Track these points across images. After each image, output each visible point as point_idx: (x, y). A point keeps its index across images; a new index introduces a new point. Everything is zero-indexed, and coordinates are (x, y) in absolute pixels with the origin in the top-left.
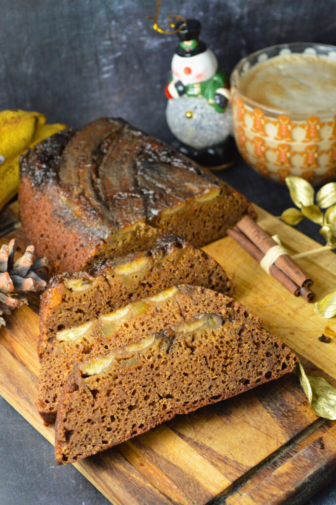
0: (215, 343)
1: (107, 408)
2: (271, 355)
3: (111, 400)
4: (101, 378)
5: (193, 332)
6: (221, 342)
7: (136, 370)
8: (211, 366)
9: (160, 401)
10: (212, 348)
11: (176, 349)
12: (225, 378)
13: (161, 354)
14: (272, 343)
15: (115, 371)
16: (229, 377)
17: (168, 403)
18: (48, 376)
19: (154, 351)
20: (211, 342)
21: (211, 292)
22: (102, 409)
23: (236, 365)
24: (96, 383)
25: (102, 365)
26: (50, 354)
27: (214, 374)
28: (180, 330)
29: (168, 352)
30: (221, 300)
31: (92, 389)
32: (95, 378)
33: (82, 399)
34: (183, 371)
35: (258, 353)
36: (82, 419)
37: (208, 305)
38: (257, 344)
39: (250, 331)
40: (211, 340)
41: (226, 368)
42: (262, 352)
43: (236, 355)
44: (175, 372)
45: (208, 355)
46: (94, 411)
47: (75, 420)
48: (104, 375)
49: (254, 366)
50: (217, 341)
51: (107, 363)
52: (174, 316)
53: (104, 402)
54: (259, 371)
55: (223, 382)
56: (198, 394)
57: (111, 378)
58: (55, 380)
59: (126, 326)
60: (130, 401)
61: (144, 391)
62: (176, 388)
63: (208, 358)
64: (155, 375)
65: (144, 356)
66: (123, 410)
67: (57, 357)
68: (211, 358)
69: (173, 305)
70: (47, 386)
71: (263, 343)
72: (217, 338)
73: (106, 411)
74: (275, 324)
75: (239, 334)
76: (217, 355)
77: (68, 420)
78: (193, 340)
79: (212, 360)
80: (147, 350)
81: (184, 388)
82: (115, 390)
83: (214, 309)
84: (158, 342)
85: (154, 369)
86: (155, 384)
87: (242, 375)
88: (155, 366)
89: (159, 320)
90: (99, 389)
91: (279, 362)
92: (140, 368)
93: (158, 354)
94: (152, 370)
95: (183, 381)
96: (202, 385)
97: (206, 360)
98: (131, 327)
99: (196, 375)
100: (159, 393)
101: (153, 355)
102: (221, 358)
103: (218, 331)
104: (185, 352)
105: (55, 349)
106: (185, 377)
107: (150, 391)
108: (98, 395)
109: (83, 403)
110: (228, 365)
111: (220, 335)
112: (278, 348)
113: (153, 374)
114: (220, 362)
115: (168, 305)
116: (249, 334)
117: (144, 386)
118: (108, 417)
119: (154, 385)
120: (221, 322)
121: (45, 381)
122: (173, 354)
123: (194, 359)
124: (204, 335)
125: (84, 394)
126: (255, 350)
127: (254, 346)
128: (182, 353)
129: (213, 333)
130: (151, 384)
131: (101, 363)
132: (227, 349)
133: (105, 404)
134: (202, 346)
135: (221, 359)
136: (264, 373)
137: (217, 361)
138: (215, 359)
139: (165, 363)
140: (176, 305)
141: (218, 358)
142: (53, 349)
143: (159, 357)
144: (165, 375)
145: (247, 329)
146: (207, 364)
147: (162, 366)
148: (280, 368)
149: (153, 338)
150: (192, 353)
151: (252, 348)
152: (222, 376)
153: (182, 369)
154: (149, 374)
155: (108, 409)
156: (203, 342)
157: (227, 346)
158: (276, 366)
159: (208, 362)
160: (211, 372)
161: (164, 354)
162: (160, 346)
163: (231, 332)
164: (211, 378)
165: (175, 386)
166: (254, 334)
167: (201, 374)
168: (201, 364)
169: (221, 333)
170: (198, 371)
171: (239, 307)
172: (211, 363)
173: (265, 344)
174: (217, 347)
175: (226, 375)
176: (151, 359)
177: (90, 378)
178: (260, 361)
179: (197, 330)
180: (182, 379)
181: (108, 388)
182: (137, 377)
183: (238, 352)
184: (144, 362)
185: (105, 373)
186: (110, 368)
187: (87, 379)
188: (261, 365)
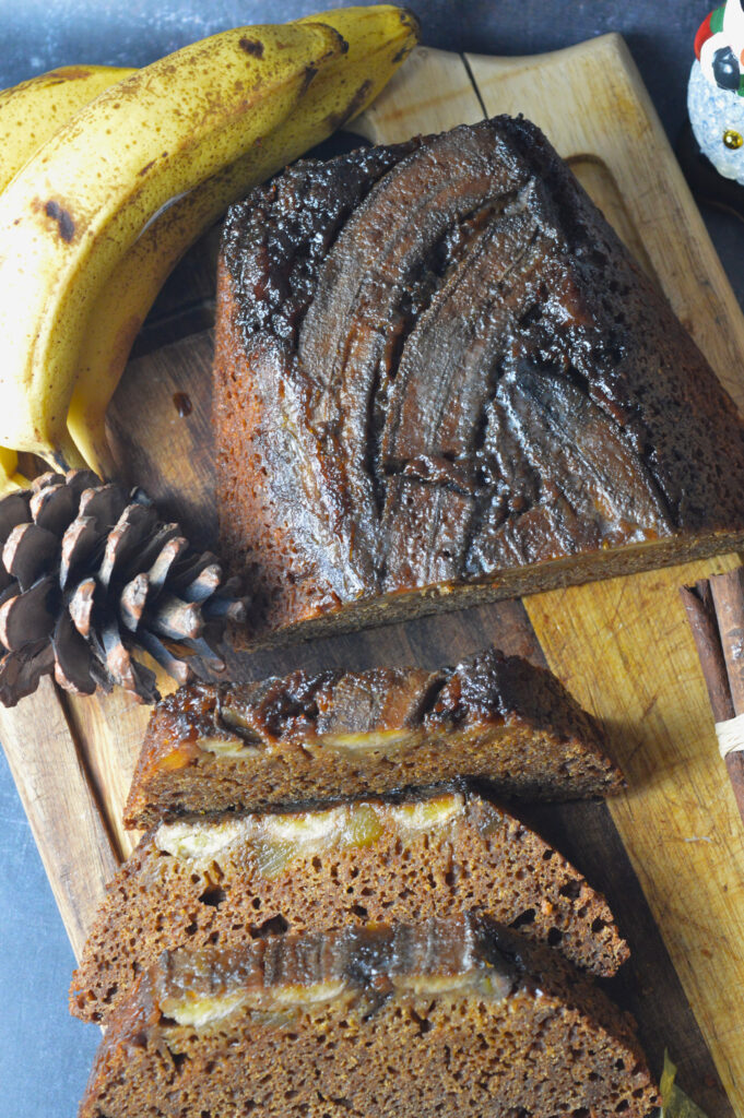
0: (479, 1029)
1: (198, 1094)
2: (602, 1080)
3: (211, 1082)
4: (200, 1037)
5: (435, 995)
6: (495, 1031)
7: (284, 1037)
8: (454, 1067)
9: (320, 1108)
10: (470, 1036)
11: (387, 1016)
12: (479, 1098)
13: (349, 1022)
14: (611, 1059)
15: (236, 1029)
16: (490, 1097)
17: (335, 1113)
18: (111, 931)
19: (334, 1012)
20: (471, 1024)
21: (536, 844)
22: (186, 1095)
23: (513, 1079)
24: (188, 1043)
25: (209, 1013)
26: (130, 879)
27: (457, 1084)
28: (408, 984)
29: (365, 1019)
30: (553, 871)
31: (176, 1052)
32: (188, 1033)
33: (149, 1066)
34: (389, 1063)
35: (573, 1071)
36: (139, 1104)
37: (520, 875)
38: (576, 1054)
39: (568, 1025)
40: (471, 1020)
41: (488, 1080)
42: (580, 1071)
43: (519, 1062)
44: (370, 1061)
45: (455, 1048)
46: (168, 1096)
47: (124, 1101)
48: (208, 1032)
49: (553, 1090)
50: (485, 1025)
51: (223, 1011)
52: (430, 877)
53: (195, 1083)
54: (562, 1101)
55: (472, 1103)
56: (407, 1111)
57: (222, 1041)
58: (124, 948)
59: (317, 863)
60: (254, 1093)
61: (290, 1080)
62: (363, 1090)
63: (452, 1054)
64: (322, 1057)
65: (308, 1017)
66: (234, 1105)
67: (143, 890)
68: (459, 1053)
69: (439, 848)
70: (103, 957)
71: (591, 1053)
72: (486, 1020)
73: (195, 1100)
74: (681, 908)
75: (543, 1024)
76: (477, 1052)
77: (108, 1098)
78: (432, 1008)
79: (461, 1058)
80: (318, 1006)
81: (381, 1094)
82: (222, 1065)
83: (528, 889)
84: (348, 996)
85: (324, 1045)
86: (318, 1073)
87: (520, 1099)
88: (328, 1040)
89: (393, 876)
90: (191, 1056)
91: (615, 1096)
92: (293, 1037)
93: (342, 1020)
94: (318, 1046)
95: (382, 1082)
96: (423, 1098)
97: (448, 1055)
98: (326, 872)
99: (415, 1078)
100: (321, 1092)
101: (329, 1017)
102: (483, 1059)
103: (495, 1007)
104: (405, 1029)
105: (145, 869)
106: (389, 1076)
107: (302, 1083)
108: (187, 1066)
109: (149, 1074)
110: (494, 1074)
111: (497, 1016)
112: (622, 1072)
113: (319, 1055)
114: (479, 1065)
115: (427, 845)
116: (563, 1030)
117: (290, 1072)
118: (197, 1111)
119: (314, 1075)
120: (507, 989)
121: (102, 944)
122: (375, 1027)
123: (420, 1047)
124: (458, 1007)
125: (155, 1058)
126: (566, 1063)
127: (566, 1054)
128: (396, 1030)
129: (482, 1010)
130: (308, 1072)
131: (210, 1008)
132: (501, 1046)
133: (196, 1087)
134: (447, 1028)
135: (481, 1062)
136: (572, 1109)
137: (473, 1062)
138: (469, 1059)
139: (352, 1040)
140: (446, 852)
141: (476, 1058)
142: (139, 867)
143: (344, 1025)
144: (346, 1063)
145: (562, 1019)
146: (447, 1062)
147: (344, 1044)
148: (612, 1107)
149: (339, 985)
150: (419, 1035)
151: (560, 1058)
152: (473, 1090)
153: (386, 1059)
154: (309, 1053)
155: (201, 1097)
156: (452, 1019)
157: (503, 1042)
158: (604, 1102)
159: (452, 1059)
160: (451, 1079)
161: (354, 1023)
162: (351, 1005)
163: (522, 1017)
164: (447, 1091)
165: (358, 1084)
166: (575, 1032)
167: (428, 1077)
168: (434, 1060)
169: (500, 1013)
170: (421, 1071)
171: (588, 903)
172: (458, 1063)
173: (595, 1057)
174: (480, 1036)
175: (483, 1090)
176: (324, 1025)
177: (177, 1030)
178: (572, 1085)
179: (448, 993)
180: (381, 1078)
181: (211, 1059)
182: (281, 1053)
183: (526, 1057)
184: (305, 1028)
185: (211, 1028)
186: (225, 1022)
187: (169, 1031)
188: (571, 1092)
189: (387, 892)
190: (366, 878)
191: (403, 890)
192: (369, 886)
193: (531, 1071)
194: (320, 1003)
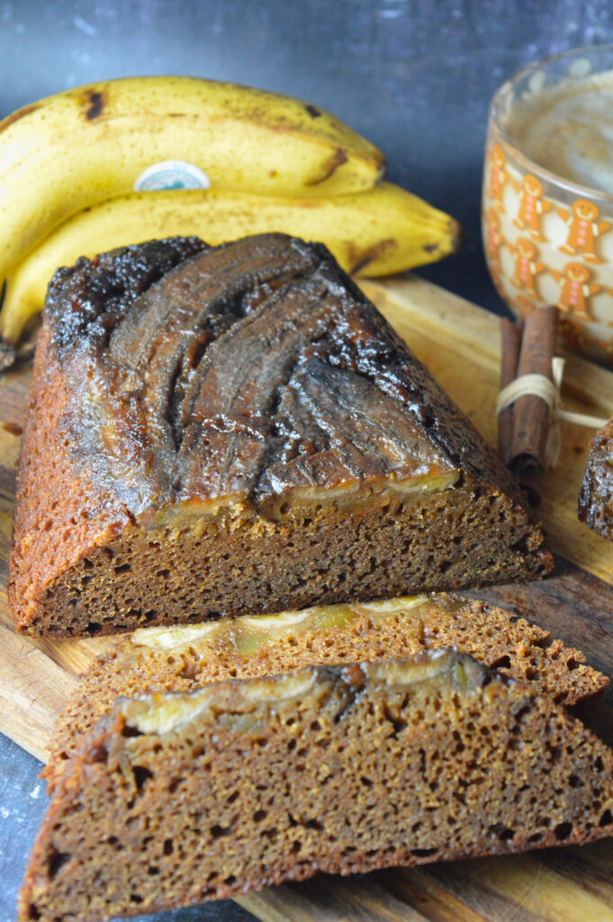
0: (454, 726)
1: (161, 819)
2: (582, 785)
3: (175, 803)
4: (165, 746)
5: (409, 686)
6: (470, 727)
7: (252, 744)
8: (430, 774)
9: (290, 832)
10: (445, 735)
11: (360, 716)
12: (457, 813)
13: (321, 721)
14: (590, 757)
15: (202, 736)
16: (468, 812)
17: (306, 838)
19: (305, 710)
20: (445, 719)
21: (501, 614)
22: (148, 820)
23: (492, 788)
24: (152, 754)
25: (174, 717)
27: (434, 796)
28: (380, 674)
29: (337, 719)
30: (522, 630)
31: (139, 766)
32: (152, 741)
33: (108, 786)
34: (363, 773)
35: (552, 773)
36: (97, 834)
37: (490, 634)
38: (555, 753)
39: (544, 716)
40: (446, 714)
41: (466, 790)
42: (560, 772)
43: (497, 765)
44: (342, 770)
45: (430, 750)
46: (130, 821)
47: (80, 831)
48: (173, 740)
49: (533, 801)
50: (461, 720)
51: (189, 715)
52: (404, 640)
53: (158, 805)
54: (543, 814)
55: (451, 821)
56: (382, 834)
57: (188, 751)
60: (220, 815)
61: (259, 798)
62: (336, 808)
63: (429, 756)
64: (293, 767)
65: (278, 718)
66: (198, 832)
68: (435, 757)
71: (570, 751)
72: (461, 713)
73: (157, 827)
75: (518, 717)
76: (453, 754)
77: (63, 828)
78: (405, 704)
79: (438, 763)
80: (289, 703)
81: (354, 813)
82: (189, 782)
83: (499, 643)
84: (319, 691)
85: (295, 752)
86: (288, 787)
87: (499, 814)
88: (299, 746)
90: (155, 769)
91: (597, 805)
92: (262, 742)
93: (313, 720)
94: (289, 753)
95: (355, 797)
96: (399, 816)
97: (423, 760)
98: (301, 646)
99: (389, 790)
100: (292, 811)
101: (300, 719)
102: (460, 762)
103: (470, 698)
104: (378, 729)
105: (121, 658)
106: (364, 789)
107: (271, 802)
108: (149, 784)
109: (108, 795)
110: (473, 782)
111: (472, 709)
112: (603, 774)
113: (290, 764)
114: (456, 771)
116: (539, 722)
117: (261, 788)
118: (159, 841)
119: (284, 790)
120: (481, 677)
122: (348, 727)
123: (395, 750)
124: (432, 700)
125: (115, 776)
126: (544, 764)
127: (544, 752)
128: (370, 730)
129: (456, 700)
130: (278, 785)
131: (176, 710)
132: (478, 746)
133: (160, 810)
134: (422, 725)
135: (458, 766)
136: (554, 824)
137: (449, 767)
138: (446, 763)
139: (323, 744)
141: (453, 762)
143: (315, 726)
144: (318, 774)
145: (538, 709)
146: (423, 769)
147: (315, 750)
148: (595, 819)
149: (310, 678)
150: (393, 736)
151: (539, 758)
152: (451, 805)
153: (360, 768)
154: (280, 762)
155: (164, 823)
156: (427, 715)
157: (480, 739)
158: (587, 814)
159: (428, 765)
160: (428, 790)
161: (327, 724)
162: (322, 702)
163: (498, 708)
164: (424, 805)
165: (332, 802)
166: (552, 724)
167: (403, 789)
168: (409, 766)
169: (475, 705)
170: (397, 780)
171: (559, 650)
172: (434, 769)
173: (574, 755)
174: (456, 735)
175: (461, 805)
176: (295, 726)
177: (140, 738)
178: (552, 793)
179: (420, 683)
180: (354, 791)
181: (175, 774)
182: (249, 762)
183: (504, 758)
184: (275, 731)
185: (177, 735)
186: (192, 728)
187: (132, 741)
188: (551, 802)
193: (509, 776)
194: (290, 699)
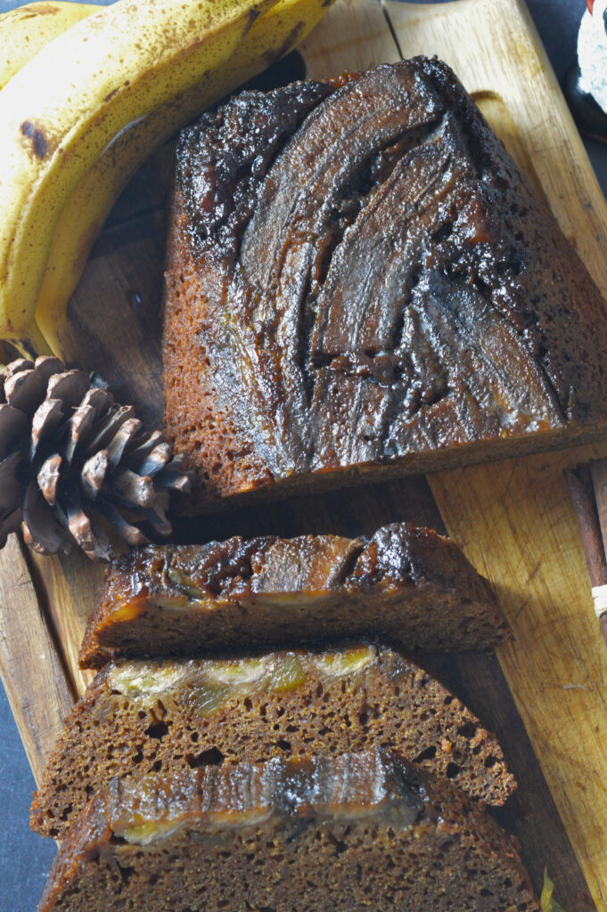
0: (388, 851)
1: (142, 902)
2: (493, 895)
3: (154, 893)
4: (146, 854)
5: (352, 821)
6: (401, 852)
7: (218, 855)
8: (366, 882)
10: (380, 857)
11: (308, 840)
13: (275, 843)
14: (501, 878)
15: (177, 847)
18: (67, 759)
19: (263, 834)
20: (381, 846)
21: (439, 691)
22: (132, 903)
23: (416, 893)
24: (135, 859)
26: (85, 714)
27: (367, 897)
28: (328, 812)
29: (289, 840)
30: (453, 714)
31: (124, 866)
32: (135, 850)
33: (100, 877)
34: (308, 879)
35: (467, 887)
37: (424, 717)
38: (471, 873)
39: (464, 848)
40: (381, 843)
41: (393, 893)
42: (475, 886)
43: (421, 879)
44: (292, 876)
45: (366, 866)
46: (117, 902)
47: (78, 907)
48: (153, 850)
49: (449, 903)
50: (393, 847)
51: (166, 832)
52: (346, 717)
53: (139, 893)
57: (165, 858)
58: (79, 773)
59: (248, 704)
60: (191, 902)
61: (222, 892)
62: (286, 901)
63: (363, 871)
64: (251, 872)
65: (240, 838)
67: (97, 723)
68: (370, 869)
69: (355, 692)
70: (60, 781)
71: (483, 873)
72: (394, 843)
75: (444, 848)
76: (385, 870)
77: (64, 904)
79: (371, 875)
80: (249, 829)
81: (300, 905)
82: (165, 879)
83: (430, 730)
84: (276, 821)
85: (253, 862)
86: (247, 886)
88: (256, 858)
89: (314, 715)
90: (137, 869)
92: (226, 854)
93: (269, 841)
94: (248, 863)
95: (302, 894)
97: (360, 872)
98: (255, 712)
99: (331, 891)
100: (249, 902)
101: (258, 839)
102: (390, 876)
103: (402, 833)
104: (324, 850)
105: (98, 705)
106: (309, 889)
107: (232, 894)
108: (133, 879)
109: (100, 884)
110: (399, 889)
111: (403, 840)
112: (509, 889)
113: (248, 870)
114: (386, 882)
115: (344, 690)
116: (460, 853)
119: (243, 887)
120: (413, 818)
121: (60, 770)
122: (298, 847)
123: (336, 865)
124: (370, 832)
125: (105, 871)
126: (461, 881)
127: (462, 873)
128: (316, 850)
130: (238, 885)
131: (154, 829)
132: (406, 866)
133: (141, 896)
134: (360, 849)
135: (388, 878)
137: (381, 879)
138: (378, 876)
139: (279, 858)
140: (360, 695)
141: (384, 875)
142: (93, 704)
143: (271, 845)
144: (271, 878)
145: (460, 843)
146: (359, 879)
147: (270, 862)
149: (267, 811)
151: (457, 876)
152: (380, 903)
153: (306, 875)
154: (240, 868)
155: (145, 905)
156: (365, 842)
157: (408, 862)
159: (363, 876)
160: (362, 893)
161: (279, 843)
162: (278, 829)
163: (425, 841)
164: (357, 903)
165: (283, 897)
166: (471, 855)
167: (342, 891)
168: (347, 877)
169: (406, 837)
170: (336, 885)
171: (482, 742)
172: (368, 879)
173: (487, 876)
174: (388, 857)
175: (388, 902)
176: (253, 845)
177: (125, 847)
178: (466, 899)
179: (362, 820)
180: (301, 890)
181: (155, 872)
182: (215, 868)
183: (427, 875)
184: (237, 847)
185: (155, 846)
186: (168, 841)
187: (119, 848)
188: (465, 905)
189: (308, 729)
190: (291, 718)
191: (323, 728)
192: (293, 724)
193: (431, 887)
194: (250, 826)
